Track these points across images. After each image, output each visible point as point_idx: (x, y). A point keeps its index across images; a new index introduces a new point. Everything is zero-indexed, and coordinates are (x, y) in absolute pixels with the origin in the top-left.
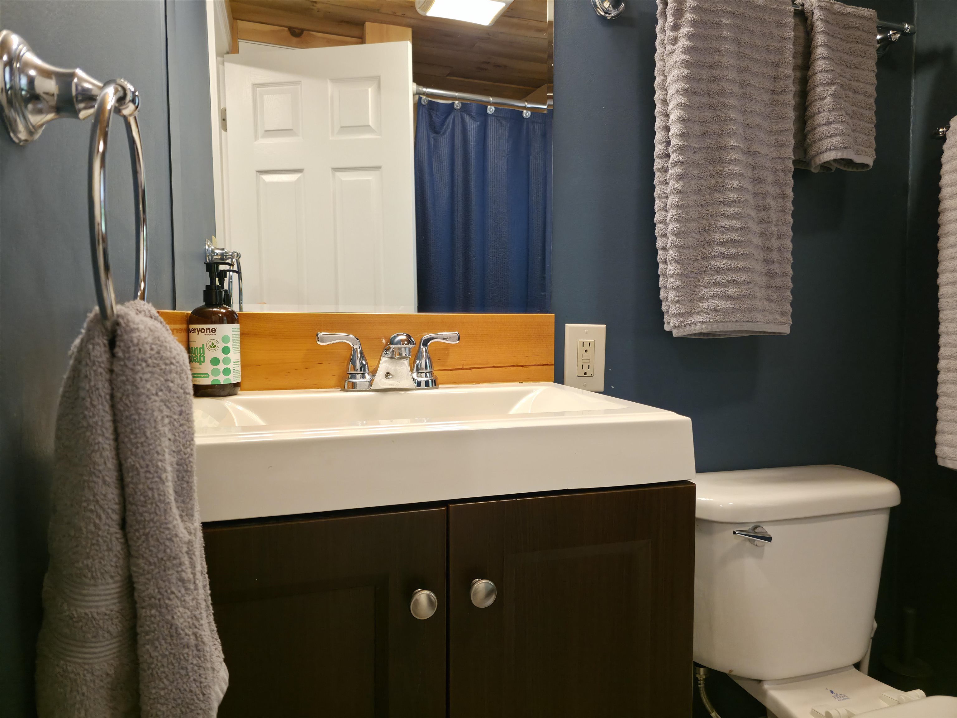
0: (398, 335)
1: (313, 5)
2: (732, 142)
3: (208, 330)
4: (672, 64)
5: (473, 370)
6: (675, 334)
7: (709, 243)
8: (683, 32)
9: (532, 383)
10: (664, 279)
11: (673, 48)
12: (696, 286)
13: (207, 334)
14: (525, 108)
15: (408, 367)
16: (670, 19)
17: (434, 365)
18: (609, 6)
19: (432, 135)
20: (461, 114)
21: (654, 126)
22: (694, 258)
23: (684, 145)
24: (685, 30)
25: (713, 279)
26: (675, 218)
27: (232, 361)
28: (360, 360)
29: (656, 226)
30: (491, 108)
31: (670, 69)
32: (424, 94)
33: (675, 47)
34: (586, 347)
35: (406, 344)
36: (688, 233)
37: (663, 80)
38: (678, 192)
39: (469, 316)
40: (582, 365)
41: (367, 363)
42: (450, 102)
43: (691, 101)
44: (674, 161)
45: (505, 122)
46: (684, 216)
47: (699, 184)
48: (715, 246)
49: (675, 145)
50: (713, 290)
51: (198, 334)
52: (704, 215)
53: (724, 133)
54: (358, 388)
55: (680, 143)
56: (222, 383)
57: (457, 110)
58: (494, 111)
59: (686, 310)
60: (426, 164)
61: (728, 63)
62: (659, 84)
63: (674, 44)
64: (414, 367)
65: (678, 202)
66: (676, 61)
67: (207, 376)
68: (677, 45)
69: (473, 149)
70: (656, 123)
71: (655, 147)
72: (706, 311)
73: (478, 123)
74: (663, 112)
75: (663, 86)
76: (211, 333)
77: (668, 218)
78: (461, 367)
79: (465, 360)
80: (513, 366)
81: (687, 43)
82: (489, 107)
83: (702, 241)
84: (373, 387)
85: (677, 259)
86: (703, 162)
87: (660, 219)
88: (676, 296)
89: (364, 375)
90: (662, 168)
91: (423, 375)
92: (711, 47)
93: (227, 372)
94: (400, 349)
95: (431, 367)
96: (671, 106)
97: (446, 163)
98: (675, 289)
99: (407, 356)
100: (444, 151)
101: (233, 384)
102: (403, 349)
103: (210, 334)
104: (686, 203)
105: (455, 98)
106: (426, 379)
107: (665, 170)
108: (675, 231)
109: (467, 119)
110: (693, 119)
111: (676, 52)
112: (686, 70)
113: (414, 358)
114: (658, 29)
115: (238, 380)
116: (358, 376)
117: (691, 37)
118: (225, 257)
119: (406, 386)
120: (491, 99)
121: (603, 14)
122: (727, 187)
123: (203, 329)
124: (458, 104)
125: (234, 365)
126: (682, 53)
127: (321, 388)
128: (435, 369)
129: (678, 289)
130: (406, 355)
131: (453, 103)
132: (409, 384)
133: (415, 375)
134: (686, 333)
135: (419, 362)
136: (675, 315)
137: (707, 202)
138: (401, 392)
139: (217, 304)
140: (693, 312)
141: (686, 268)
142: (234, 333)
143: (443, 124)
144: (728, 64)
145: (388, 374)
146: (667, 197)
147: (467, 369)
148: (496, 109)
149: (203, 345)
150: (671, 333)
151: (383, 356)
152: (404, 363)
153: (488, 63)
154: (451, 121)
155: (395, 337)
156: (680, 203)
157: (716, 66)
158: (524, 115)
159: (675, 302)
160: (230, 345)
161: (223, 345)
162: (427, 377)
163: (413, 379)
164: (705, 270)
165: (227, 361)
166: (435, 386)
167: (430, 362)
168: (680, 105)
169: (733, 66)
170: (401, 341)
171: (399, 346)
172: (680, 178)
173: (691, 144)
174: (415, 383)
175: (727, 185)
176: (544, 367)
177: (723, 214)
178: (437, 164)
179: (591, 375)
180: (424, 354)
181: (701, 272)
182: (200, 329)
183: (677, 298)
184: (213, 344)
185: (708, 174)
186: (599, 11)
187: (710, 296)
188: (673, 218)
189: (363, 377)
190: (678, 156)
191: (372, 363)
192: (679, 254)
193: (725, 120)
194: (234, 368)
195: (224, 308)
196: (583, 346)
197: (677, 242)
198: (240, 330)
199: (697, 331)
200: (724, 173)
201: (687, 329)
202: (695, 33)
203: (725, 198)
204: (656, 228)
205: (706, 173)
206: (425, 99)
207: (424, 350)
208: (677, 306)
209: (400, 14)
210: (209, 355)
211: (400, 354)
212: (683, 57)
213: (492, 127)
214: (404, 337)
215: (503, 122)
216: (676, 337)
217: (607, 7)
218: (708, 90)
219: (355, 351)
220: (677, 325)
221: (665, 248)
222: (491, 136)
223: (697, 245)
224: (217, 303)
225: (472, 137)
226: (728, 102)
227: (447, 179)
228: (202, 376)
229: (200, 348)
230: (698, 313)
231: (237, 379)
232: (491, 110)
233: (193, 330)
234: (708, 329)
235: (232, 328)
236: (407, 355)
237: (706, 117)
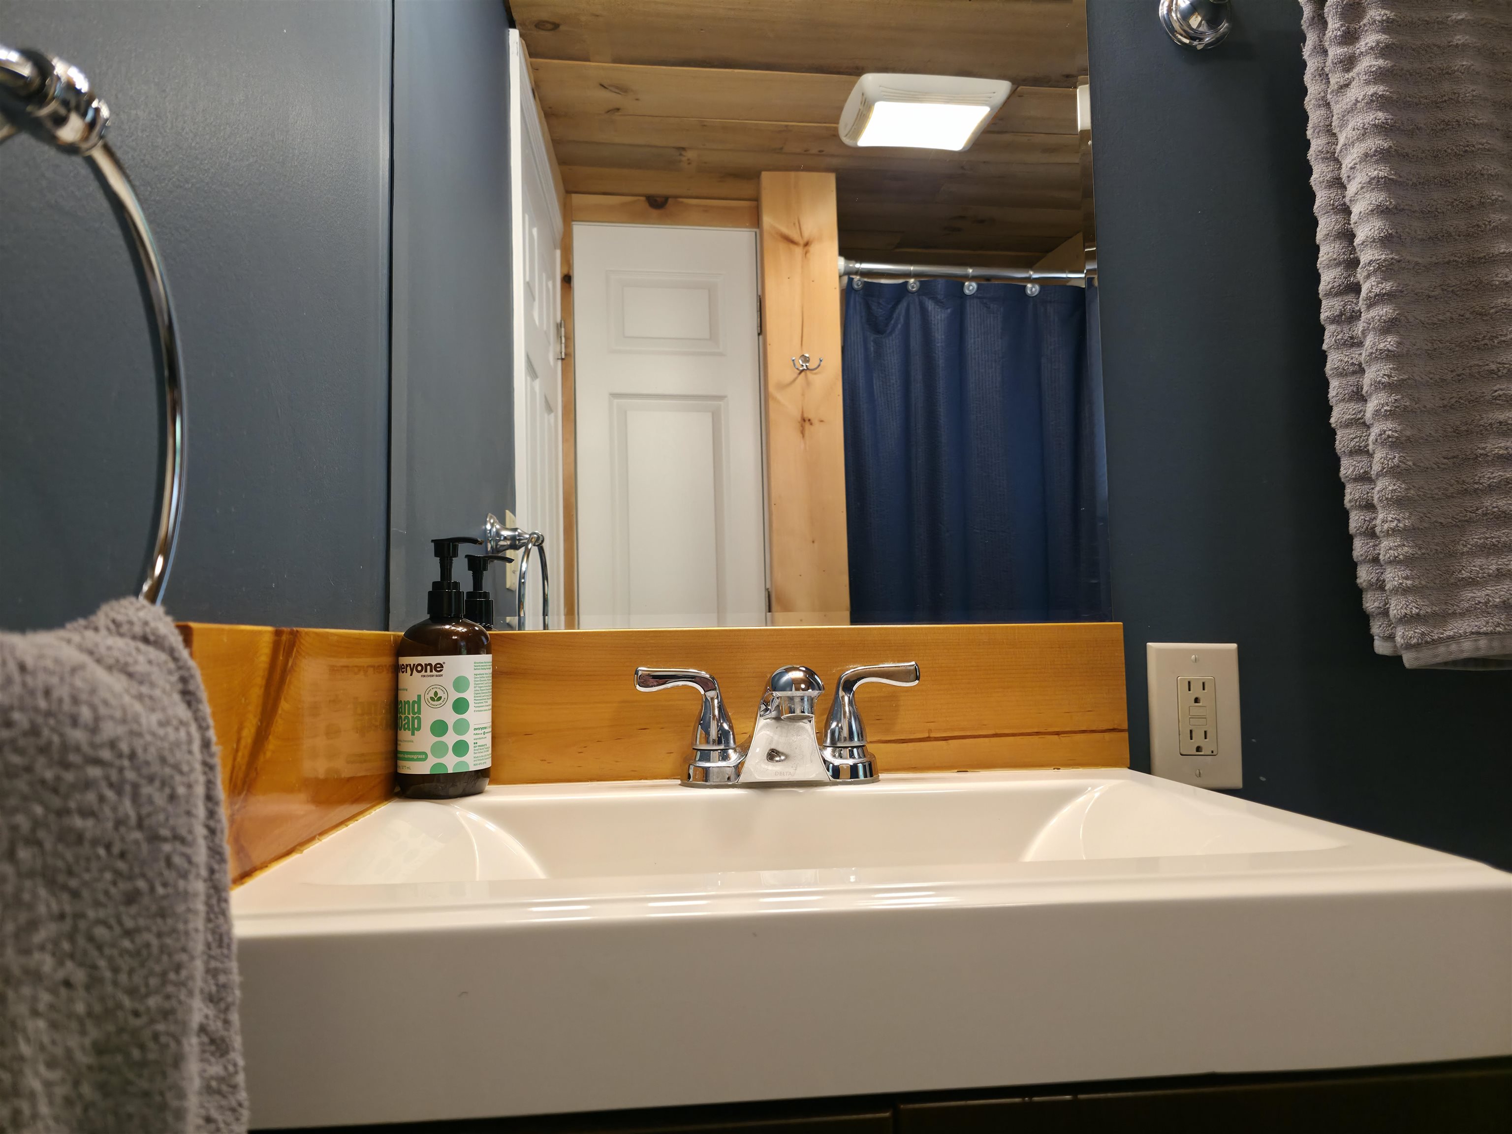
0: (787, 670)
1: (681, 155)
2: (1503, 246)
3: (429, 667)
4: (1349, 107)
5: (950, 741)
6: (1409, 660)
7: (1475, 460)
8: (1366, 44)
9: (1081, 770)
10: (1367, 544)
11: (1347, 77)
12: (1452, 555)
13: (426, 674)
14: (1029, 280)
15: (813, 736)
16: (1334, 25)
17: (868, 731)
18: (1200, 25)
19: (872, 337)
20: (919, 300)
21: (1316, 236)
22: (1440, 493)
23: (1392, 259)
24: (1370, 39)
25: (1492, 538)
26: (1386, 411)
27: (472, 727)
28: (718, 723)
29: (1336, 434)
30: (970, 286)
31: (1344, 116)
32: (858, 272)
33: (1351, 74)
34: (1197, 691)
35: (803, 690)
36: (1421, 441)
37: (1329, 143)
38: (1388, 356)
39: (939, 628)
40: (1191, 731)
41: (731, 727)
42: (900, 281)
43: (1398, 172)
44: (1372, 295)
45: (995, 306)
46: (1408, 404)
47: (1435, 338)
48: (1489, 466)
49: (1371, 261)
50: (1495, 561)
51: (411, 675)
52: (1453, 401)
53: (1482, 231)
54: (714, 780)
55: (1383, 257)
56: (450, 771)
57: (913, 293)
58: (975, 290)
59: (1434, 608)
60: (861, 382)
61: (1474, 93)
62: (1319, 151)
63: (1348, 70)
64: (826, 736)
65: (1389, 376)
66: (1356, 100)
67: (424, 756)
68: (1355, 70)
69: (940, 353)
70: (1318, 229)
71: (1319, 276)
72: (1484, 609)
73: (949, 311)
74: (1333, 205)
75: (1329, 155)
76: (434, 673)
77: (1369, 415)
78: (926, 735)
79: (932, 721)
80: (1037, 733)
81: (1377, 63)
82: (967, 284)
83: (1454, 457)
84: (743, 779)
85: (1399, 496)
86: (1438, 292)
87: (1344, 419)
88: (1407, 578)
89: (726, 753)
90: (1341, 314)
91: (845, 752)
92: (1429, 68)
93: (461, 748)
94: (791, 699)
95: (861, 735)
96: (1352, 188)
97: (895, 380)
98: (1400, 562)
99: (806, 714)
100: (893, 360)
101: (473, 773)
102: (797, 700)
103: (431, 674)
104: (1409, 379)
105: (908, 275)
106: (851, 762)
107: (1351, 317)
108: (1389, 437)
109: (930, 305)
110: (1406, 207)
111: (1353, 83)
112: (1380, 115)
113: (826, 716)
114: (1307, 51)
115: (487, 764)
116: (715, 755)
117: (1384, 51)
118: (517, 542)
119: (811, 776)
120: (970, 271)
121: (1187, 41)
122: (1503, 339)
123: (420, 665)
124: (914, 283)
125: (477, 734)
126: (1368, 83)
127: (646, 779)
128: (869, 740)
129: (1407, 562)
130: (803, 712)
131: (907, 282)
132: (817, 772)
133: (828, 753)
134: (1438, 660)
135: (837, 725)
136: (1407, 620)
137: (1459, 373)
138: (801, 790)
139: (451, 617)
140: (1450, 612)
141: (1422, 515)
142: (477, 672)
143: (889, 317)
144: (1473, 96)
145: (772, 755)
146: (1362, 371)
147: (937, 739)
148: (979, 286)
149: (419, 696)
150: (1397, 659)
151: (761, 716)
152: (803, 728)
153: (962, 217)
154: (903, 311)
155: (781, 675)
156: (1396, 378)
157: (1445, 101)
158: (1029, 292)
159: (1403, 591)
160: (469, 695)
161: (454, 696)
162: (854, 758)
163: (825, 761)
164: (1470, 518)
165: (461, 727)
166: (871, 776)
167: (858, 727)
168: (1374, 182)
169: (1486, 99)
170: (795, 683)
171: (788, 693)
172: (1388, 327)
173: (1409, 258)
174: (828, 770)
175: (1501, 335)
176: (1107, 736)
177: (1500, 396)
178: (881, 383)
179: (1212, 752)
180: (847, 709)
181: (1462, 525)
182: (414, 665)
183: (1409, 582)
184: (436, 694)
185: (1454, 316)
186: (1180, 37)
187: (1490, 576)
188: (1383, 410)
189: (724, 757)
190: (1382, 283)
191: (740, 726)
192: (1403, 486)
193: (1482, 204)
194: (475, 741)
195: (464, 625)
196: (1189, 690)
197: (1396, 461)
198: (493, 666)
199: (1465, 655)
200: (1493, 311)
201: (1442, 649)
202: (1394, 44)
203: (1499, 363)
204: (1338, 437)
205: (1448, 314)
206: (859, 280)
207: (846, 699)
208: (1411, 598)
209: (814, 151)
210: (429, 715)
211: (792, 711)
212: (1371, 90)
213: (974, 316)
214: (798, 675)
215: (992, 306)
216: (1414, 667)
217: (1194, 26)
218: (1434, 151)
219: (708, 704)
220: (1414, 641)
221: (1365, 478)
222: (971, 331)
223: (1443, 466)
224: (450, 615)
225: (939, 335)
226: (1483, 168)
227: (897, 405)
228: (415, 757)
229: (414, 702)
230: (1462, 615)
231: (482, 762)
232: (971, 288)
233: (404, 668)
234: (1492, 648)
235: (475, 663)
236: (806, 711)
237: (1435, 203)
